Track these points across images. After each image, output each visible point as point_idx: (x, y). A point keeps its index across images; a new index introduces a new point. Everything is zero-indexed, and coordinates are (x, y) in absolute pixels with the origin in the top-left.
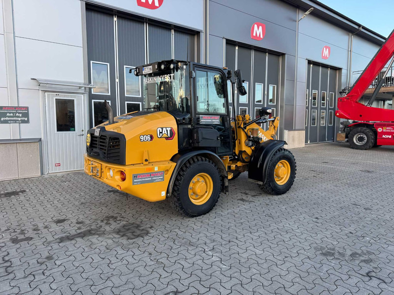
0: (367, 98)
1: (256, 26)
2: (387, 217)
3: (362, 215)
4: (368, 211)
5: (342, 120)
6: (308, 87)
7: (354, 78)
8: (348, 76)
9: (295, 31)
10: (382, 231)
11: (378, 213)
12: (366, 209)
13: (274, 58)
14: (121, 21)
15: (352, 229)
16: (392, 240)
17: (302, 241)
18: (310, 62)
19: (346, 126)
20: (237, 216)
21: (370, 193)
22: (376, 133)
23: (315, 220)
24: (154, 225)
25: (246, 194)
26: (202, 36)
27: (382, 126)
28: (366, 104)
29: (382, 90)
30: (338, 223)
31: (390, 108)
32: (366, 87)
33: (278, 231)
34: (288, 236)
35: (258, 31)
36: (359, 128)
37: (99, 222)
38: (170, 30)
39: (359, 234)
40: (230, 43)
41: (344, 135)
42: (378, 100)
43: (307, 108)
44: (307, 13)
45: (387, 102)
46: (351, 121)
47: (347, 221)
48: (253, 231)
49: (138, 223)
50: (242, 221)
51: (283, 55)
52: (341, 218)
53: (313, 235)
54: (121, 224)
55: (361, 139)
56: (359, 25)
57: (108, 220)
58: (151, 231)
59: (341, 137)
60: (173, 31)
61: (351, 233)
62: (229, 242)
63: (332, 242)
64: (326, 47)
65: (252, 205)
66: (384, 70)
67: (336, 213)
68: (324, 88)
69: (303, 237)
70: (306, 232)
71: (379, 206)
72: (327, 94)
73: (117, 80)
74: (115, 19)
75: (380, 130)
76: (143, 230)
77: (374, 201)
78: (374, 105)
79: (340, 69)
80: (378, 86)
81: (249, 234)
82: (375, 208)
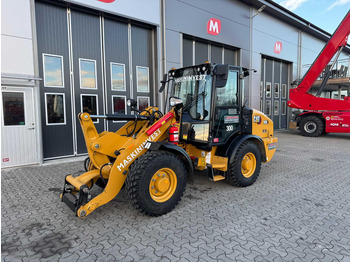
0: (316, 89)
1: (212, 22)
2: (339, 215)
3: (313, 212)
4: (320, 208)
5: (294, 110)
6: (262, 80)
7: (304, 71)
8: (299, 70)
9: (249, 27)
10: (335, 234)
11: (330, 210)
12: (317, 205)
13: (230, 52)
14: (74, 14)
15: (302, 233)
16: (347, 247)
17: (247, 253)
18: (263, 56)
19: (298, 115)
20: (179, 218)
21: (320, 185)
22: (324, 121)
23: (263, 221)
24: (81, 235)
25: (195, 189)
26: (159, 30)
27: (330, 115)
28: (315, 95)
29: (329, 81)
30: (288, 225)
31: (336, 98)
32: (314, 79)
33: (221, 239)
34: (230, 246)
35: (214, 26)
36: (309, 117)
37: (19, 231)
38: (127, 24)
39: (310, 240)
40: (187, 38)
41: (295, 123)
42: (326, 91)
43: (262, 99)
44: (260, 10)
45: (333, 93)
46: (301, 111)
47: (298, 222)
48: (192, 240)
49: (64, 232)
50: (183, 226)
51: (238, 49)
52: (292, 217)
53: (260, 243)
54: (43, 235)
55: (311, 127)
56: (308, 23)
57: (31, 229)
58: (74, 244)
59: (293, 125)
60: (130, 26)
61: (301, 239)
62: (162, 257)
63: (280, 253)
64: (278, 43)
65: (199, 202)
66: (330, 63)
67: (287, 212)
68: (277, 80)
69: (248, 247)
70: (252, 239)
71: (330, 201)
72: (280, 85)
73: (72, 73)
74: (69, 12)
75: (328, 118)
76: (66, 242)
77: (326, 194)
78: (322, 96)
79: (291, 63)
80: (326, 78)
81: (187, 245)
82: (326, 203)
